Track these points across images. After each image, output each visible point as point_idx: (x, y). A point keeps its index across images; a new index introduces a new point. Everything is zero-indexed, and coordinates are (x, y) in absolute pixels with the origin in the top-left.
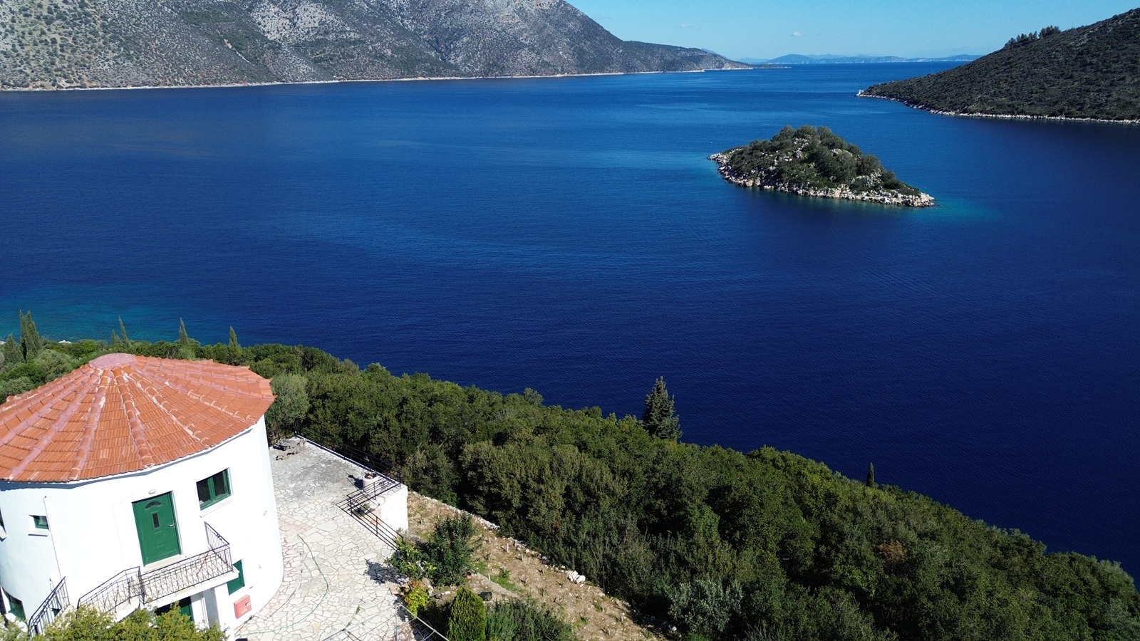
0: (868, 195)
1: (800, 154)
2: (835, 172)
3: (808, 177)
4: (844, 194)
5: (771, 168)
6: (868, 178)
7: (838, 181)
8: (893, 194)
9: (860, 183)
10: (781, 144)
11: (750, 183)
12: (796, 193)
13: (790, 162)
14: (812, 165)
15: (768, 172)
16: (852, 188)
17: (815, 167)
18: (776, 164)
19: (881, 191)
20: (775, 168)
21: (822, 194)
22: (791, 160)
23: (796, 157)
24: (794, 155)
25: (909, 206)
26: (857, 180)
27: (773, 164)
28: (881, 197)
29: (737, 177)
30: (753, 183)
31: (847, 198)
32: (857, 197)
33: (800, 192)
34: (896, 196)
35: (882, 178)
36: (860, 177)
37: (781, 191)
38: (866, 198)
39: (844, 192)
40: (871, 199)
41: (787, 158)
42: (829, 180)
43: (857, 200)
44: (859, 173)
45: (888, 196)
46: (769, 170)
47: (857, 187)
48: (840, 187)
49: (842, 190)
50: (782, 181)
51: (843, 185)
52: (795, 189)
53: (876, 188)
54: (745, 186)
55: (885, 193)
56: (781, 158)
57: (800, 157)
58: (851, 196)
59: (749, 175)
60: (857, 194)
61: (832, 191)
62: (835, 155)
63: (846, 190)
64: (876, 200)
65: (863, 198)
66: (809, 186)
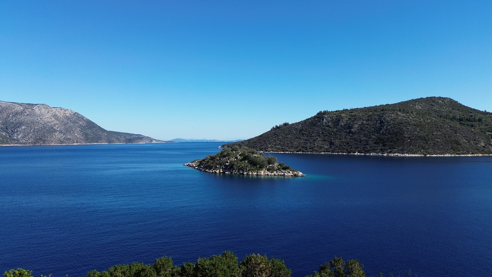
0: (276, 173)
1: (239, 157)
2: (259, 164)
3: (246, 167)
4: (265, 173)
5: (227, 164)
6: (274, 166)
7: (261, 168)
8: (288, 171)
9: (272, 168)
10: (228, 154)
11: (218, 172)
12: (243, 174)
13: (236, 161)
14: (246, 161)
15: (226, 166)
16: (268, 170)
17: (248, 162)
18: (229, 162)
19: (282, 171)
20: (229, 164)
21: (255, 174)
22: (235, 160)
23: (238, 159)
24: (236, 158)
25: (297, 176)
26: (269, 167)
27: (227, 162)
28: (283, 174)
29: (210, 170)
30: (219, 171)
31: (268, 175)
32: (272, 174)
33: (245, 173)
34: (289, 173)
35: (280, 165)
36: (270, 165)
37: (235, 174)
38: (276, 174)
39: (265, 172)
40: (279, 174)
41: (233, 159)
42: (257, 167)
43: (272, 175)
44: (269, 163)
45: (286, 173)
46: (226, 165)
47: (271, 169)
48: (263, 170)
49: (264, 172)
50: (234, 169)
51: (264, 169)
52: (241, 172)
53: (279, 169)
54: (216, 173)
55: (284, 171)
56: (230, 159)
57: (239, 158)
58: (270, 174)
59: (216, 168)
60: (272, 173)
61: (260, 172)
62: (255, 156)
63: (266, 171)
64: (281, 175)
65: (275, 174)
66: (249, 170)
